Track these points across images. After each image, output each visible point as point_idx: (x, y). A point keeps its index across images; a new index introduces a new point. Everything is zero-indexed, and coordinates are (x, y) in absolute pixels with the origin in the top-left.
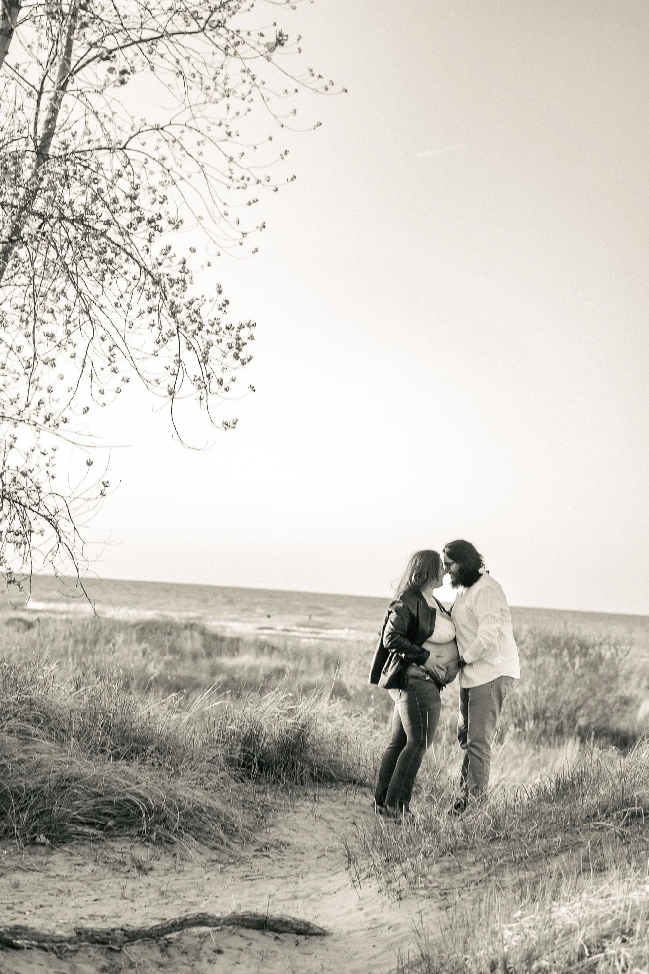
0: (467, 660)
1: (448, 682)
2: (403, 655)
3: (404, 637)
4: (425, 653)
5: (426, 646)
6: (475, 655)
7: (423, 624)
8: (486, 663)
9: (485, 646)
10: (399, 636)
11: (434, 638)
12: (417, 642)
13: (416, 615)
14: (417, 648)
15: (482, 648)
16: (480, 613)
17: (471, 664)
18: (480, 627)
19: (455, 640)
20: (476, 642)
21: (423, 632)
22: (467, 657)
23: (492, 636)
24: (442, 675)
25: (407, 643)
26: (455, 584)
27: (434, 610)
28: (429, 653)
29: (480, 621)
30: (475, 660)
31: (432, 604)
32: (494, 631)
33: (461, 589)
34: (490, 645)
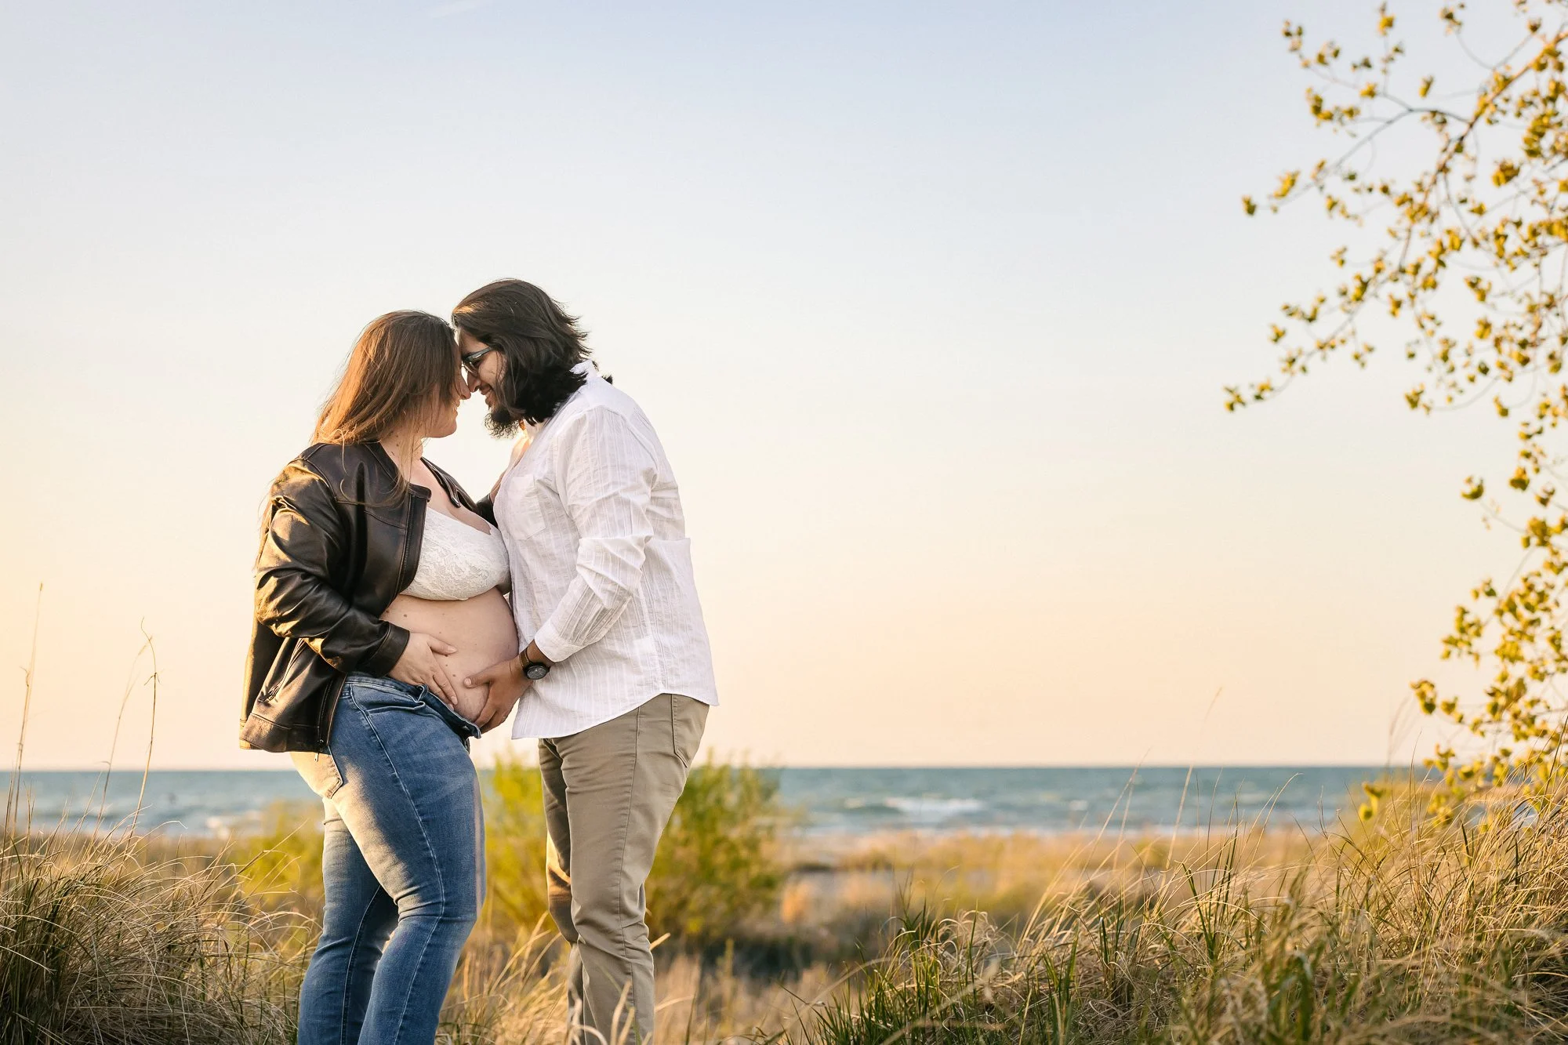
0: (553, 654)
1: (487, 726)
2: (317, 644)
3: (321, 582)
4: (390, 634)
5: (400, 614)
6: (576, 637)
7: (380, 537)
8: (614, 657)
9: (606, 602)
10: (298, 580)
11: (424, 581)
12: (367, 600)
13: (351, 511)
14: (363, 620)
15: (597, 607)
16: (581, 495)
17: (564, 665)
18: (585, 542)
19: (505, 588)
20: (575, 591)
21: (382, 564)
22: (549, 639)
23: (624, 566)
24: (471, 701)
25: (328, 604)
26: (502, 420)
27: (425, 493)
28: (405, 634)
29: (582, 521)
30: (576, 648)
31: (415, 476)
32: (631, 550)
33: (522, 434)
34: (622, 595)
